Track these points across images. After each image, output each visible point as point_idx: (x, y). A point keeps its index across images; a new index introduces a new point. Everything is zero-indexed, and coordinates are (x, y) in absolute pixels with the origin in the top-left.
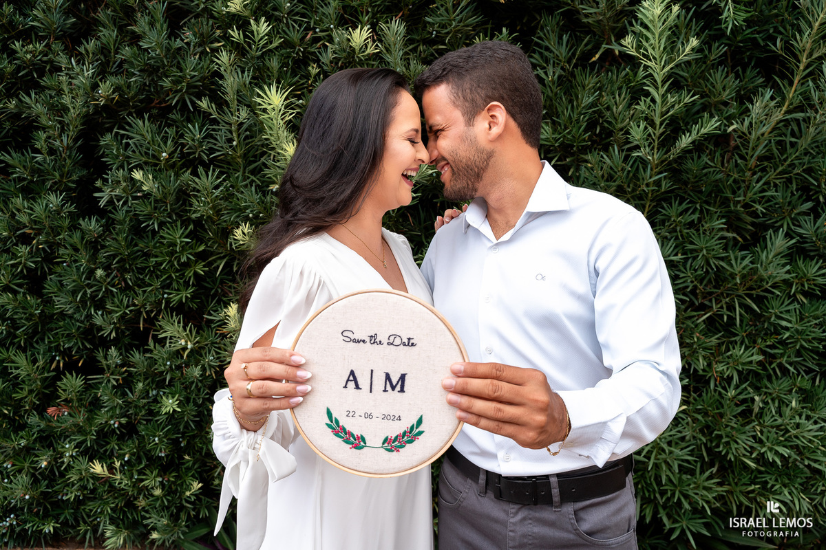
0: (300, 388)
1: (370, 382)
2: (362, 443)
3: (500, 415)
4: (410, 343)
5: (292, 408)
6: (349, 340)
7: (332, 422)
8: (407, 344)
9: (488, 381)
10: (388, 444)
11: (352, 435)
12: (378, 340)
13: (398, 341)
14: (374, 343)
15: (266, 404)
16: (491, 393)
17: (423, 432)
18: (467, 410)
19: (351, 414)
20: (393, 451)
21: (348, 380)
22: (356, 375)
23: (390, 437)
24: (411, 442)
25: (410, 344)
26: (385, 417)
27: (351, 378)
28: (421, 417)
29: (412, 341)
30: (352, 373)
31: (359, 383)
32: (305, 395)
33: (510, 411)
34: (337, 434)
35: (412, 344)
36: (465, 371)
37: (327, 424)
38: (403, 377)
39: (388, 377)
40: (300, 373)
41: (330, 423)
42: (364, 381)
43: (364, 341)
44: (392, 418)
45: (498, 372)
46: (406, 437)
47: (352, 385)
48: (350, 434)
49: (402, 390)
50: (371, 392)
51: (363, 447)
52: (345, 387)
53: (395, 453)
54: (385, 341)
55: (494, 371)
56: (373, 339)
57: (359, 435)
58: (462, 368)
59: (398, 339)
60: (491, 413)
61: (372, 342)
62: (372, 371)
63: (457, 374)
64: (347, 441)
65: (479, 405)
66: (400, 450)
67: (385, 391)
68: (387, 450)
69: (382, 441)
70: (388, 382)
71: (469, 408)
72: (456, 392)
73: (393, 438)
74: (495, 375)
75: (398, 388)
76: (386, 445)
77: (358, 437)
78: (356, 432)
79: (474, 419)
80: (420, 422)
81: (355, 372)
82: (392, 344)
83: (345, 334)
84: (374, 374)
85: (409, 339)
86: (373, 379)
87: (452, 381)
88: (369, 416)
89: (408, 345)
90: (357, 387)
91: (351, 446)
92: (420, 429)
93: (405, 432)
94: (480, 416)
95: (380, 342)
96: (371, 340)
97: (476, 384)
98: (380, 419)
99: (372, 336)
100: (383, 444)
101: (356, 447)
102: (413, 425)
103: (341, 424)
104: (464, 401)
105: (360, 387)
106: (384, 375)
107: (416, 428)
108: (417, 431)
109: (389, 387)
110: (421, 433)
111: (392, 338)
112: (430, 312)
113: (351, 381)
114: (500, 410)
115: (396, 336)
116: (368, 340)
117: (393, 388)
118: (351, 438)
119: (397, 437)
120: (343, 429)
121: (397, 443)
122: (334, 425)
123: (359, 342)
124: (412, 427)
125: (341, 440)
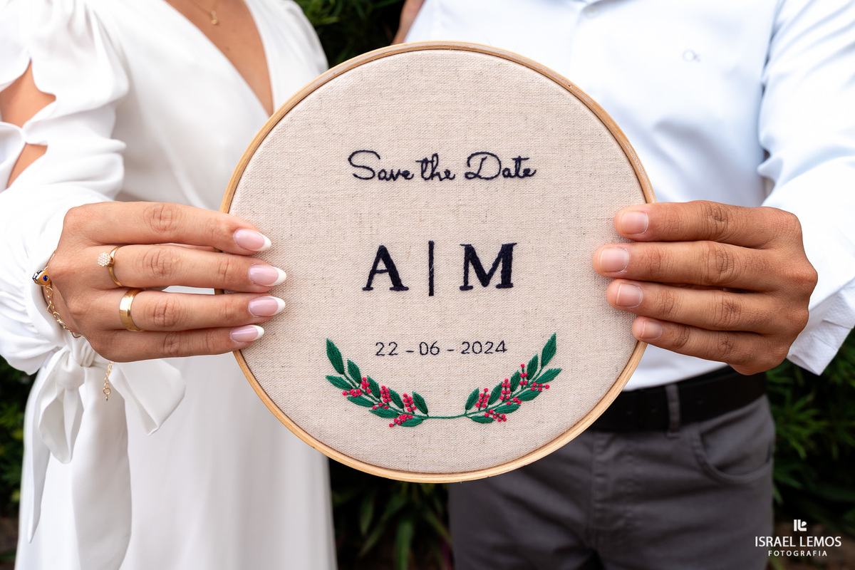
0: (258, 304)
1: (427, 270)
2: (418, 412)
3: (733, 319)
4: (520, 170)
5: (239, 352)
6: (368, 174)
7: (342, 372)
8: (513, 172)
9: (703, 246)
10: (479, 406)
11: (393, 396)
12: (441, 169)
13: (490, 168)
14: (432, 176)
15: (171, 343)
16: (713, 274)
17: (557, 372)
18: (662, 317)
19: (387, 350)
20: (491, 421)
21: (374, 271)
22: (392, 257)
23: (482, 392)
24: (530, 396)
25: (521, 173)
26: (469, 348)
27: (381, 266)
28: (554, 339)
29: (524, 165)
30: (383, 254)
31: (401, 276)
32: (266, 319)
33: (753, 306)
34: (356, 398)
35: (527, 173)
36: (652, 226)
37: (330, 378)
38: (506, 253)
39: (471, 255)
40: (257, 271)
41: (336, 374)
42: (412, 269)
43: (406, 175)
44: (485, 348)
45: (719, 223)
46: (519, 388)
47: (383, 281)
48: (391, 396)
49: (506, 283)
50: (431, 293)
51: (421, 419)
52: (368, 288)
53: (496, 424)
54: (459, 170)
55: (711, 220)
56: (430, 168)
57: (410, 395)
58: (646, 220)
59: (491, 160)
60: (716, 317)
61: (427, 174)
62: (431, 245)
63: (631, 237)
64: (382, 412)
65: (689, 302)
66: (507, 416)
67: (466, 287)
68: (477, 420)
69: (464, 403)
70: (471, 268)
71: (664, 311)
72: (630, 278)
73: (489, 393)
74: (714, 231)
75: (497, 278)
76: (474, 409)
77: (408, 400)
78: (403, 388)
79: (674, 334)
80: (550, 350)
81: (390, 251)
82: (477, 176)
83: (358, 160)
84: (436, 251)
85: (518, 161)
86: (435, 264)
87: (620, 254)
88: (430, 349)
89: (517, 174)
90: (398, 285)
91: (392, 421)
92: (552, 365)
93: (516, 378)
94: (687, 325)
95: (447, 172)
96: (423, 172)
97: (680, 255)
98: (457, 354)
99: (425, 161)
100: (468, 407)
101: (406, 421)
102: (535, 360)
103: (364, 375)
104: (654, 295)
105: (404, 284)
106: (462, 251)
107: (543, 365)
108: (545, 370)
109: (474, 279)
110: (553, 374)
111: (476, 162)
112: (564, 92)
113: (382, 272)
114: (733, 308)
115: (485, 155)
116: (415, 169)
117: (485, 279)
118: (392, 404)
119: (498, 389)
120: (371, 386)
121: (499, 402)
122: (347, 377)
123: (393, 177)
124: (533, 365)
125: (366, 411)
